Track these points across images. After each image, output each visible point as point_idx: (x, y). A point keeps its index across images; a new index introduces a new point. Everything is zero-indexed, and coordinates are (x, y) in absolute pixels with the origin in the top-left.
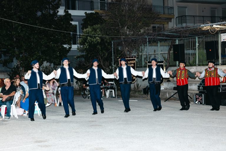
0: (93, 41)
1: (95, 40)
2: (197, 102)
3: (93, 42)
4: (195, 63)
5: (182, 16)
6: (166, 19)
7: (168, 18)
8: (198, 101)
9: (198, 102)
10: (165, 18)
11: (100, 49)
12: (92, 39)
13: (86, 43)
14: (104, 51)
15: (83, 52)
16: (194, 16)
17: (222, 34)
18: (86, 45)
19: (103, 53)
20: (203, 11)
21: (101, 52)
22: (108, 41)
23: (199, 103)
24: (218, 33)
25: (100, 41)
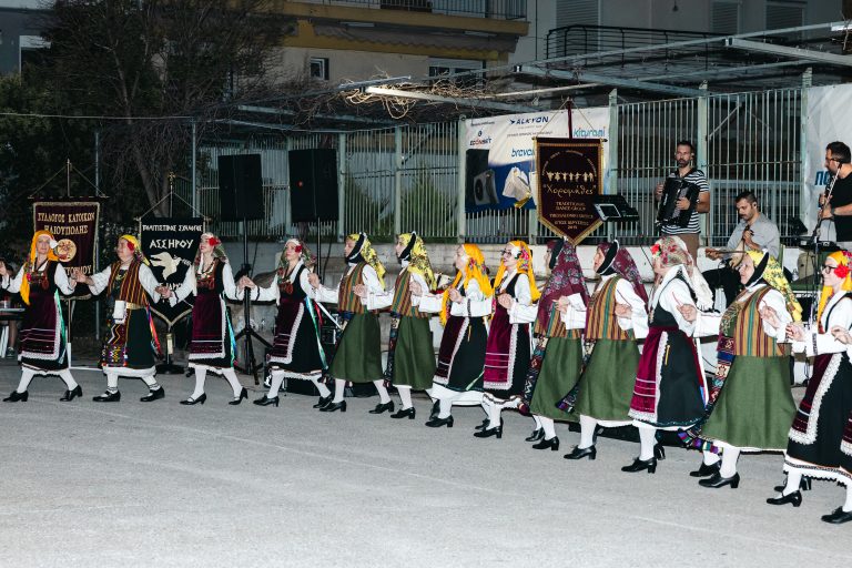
5: (569, 28)
6: (488, 39)
7: (498, 34)
10: (487, 35)
16: (621, 29)
20: (675, 9)
24: (458, 119)
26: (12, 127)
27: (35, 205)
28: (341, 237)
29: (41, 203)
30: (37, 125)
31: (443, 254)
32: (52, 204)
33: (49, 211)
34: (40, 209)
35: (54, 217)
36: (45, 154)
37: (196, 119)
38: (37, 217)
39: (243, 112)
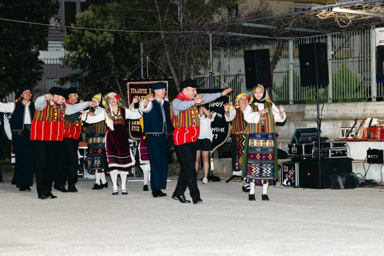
0: (96, 42)
1: (100, 37)
2: (285, 183)
3: (95, 44)
4: (327, 97)
8: (287, 179)
9: (287, 183)
11: (113, 61)
12: (95, 37)
13: (79, 46)
14: (123, 66)
15: (74, 67)
17: (377, 30)
18: (80, 51)
19: (121, 70)
21: (115, 68)
22: (134, 41)
23: (289, 183)
24: (370, 28)
25: (112, 42)
26: (90, 42)
27: (128, 83)
28: (292, 101)
29: (133, 83)
30: (108, 40)
31: (363, 108)
32: (138, 83)
33: (137, 87)
34: (131, 86)
35: (140, 91)
36: (112, 57)
37: (211, 33)
38: (130, 91)
39: (246, 27)
